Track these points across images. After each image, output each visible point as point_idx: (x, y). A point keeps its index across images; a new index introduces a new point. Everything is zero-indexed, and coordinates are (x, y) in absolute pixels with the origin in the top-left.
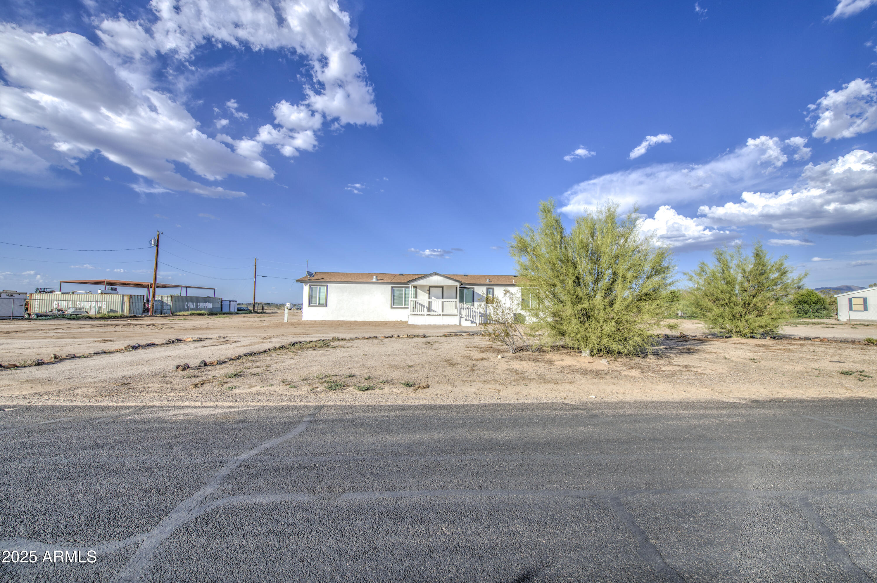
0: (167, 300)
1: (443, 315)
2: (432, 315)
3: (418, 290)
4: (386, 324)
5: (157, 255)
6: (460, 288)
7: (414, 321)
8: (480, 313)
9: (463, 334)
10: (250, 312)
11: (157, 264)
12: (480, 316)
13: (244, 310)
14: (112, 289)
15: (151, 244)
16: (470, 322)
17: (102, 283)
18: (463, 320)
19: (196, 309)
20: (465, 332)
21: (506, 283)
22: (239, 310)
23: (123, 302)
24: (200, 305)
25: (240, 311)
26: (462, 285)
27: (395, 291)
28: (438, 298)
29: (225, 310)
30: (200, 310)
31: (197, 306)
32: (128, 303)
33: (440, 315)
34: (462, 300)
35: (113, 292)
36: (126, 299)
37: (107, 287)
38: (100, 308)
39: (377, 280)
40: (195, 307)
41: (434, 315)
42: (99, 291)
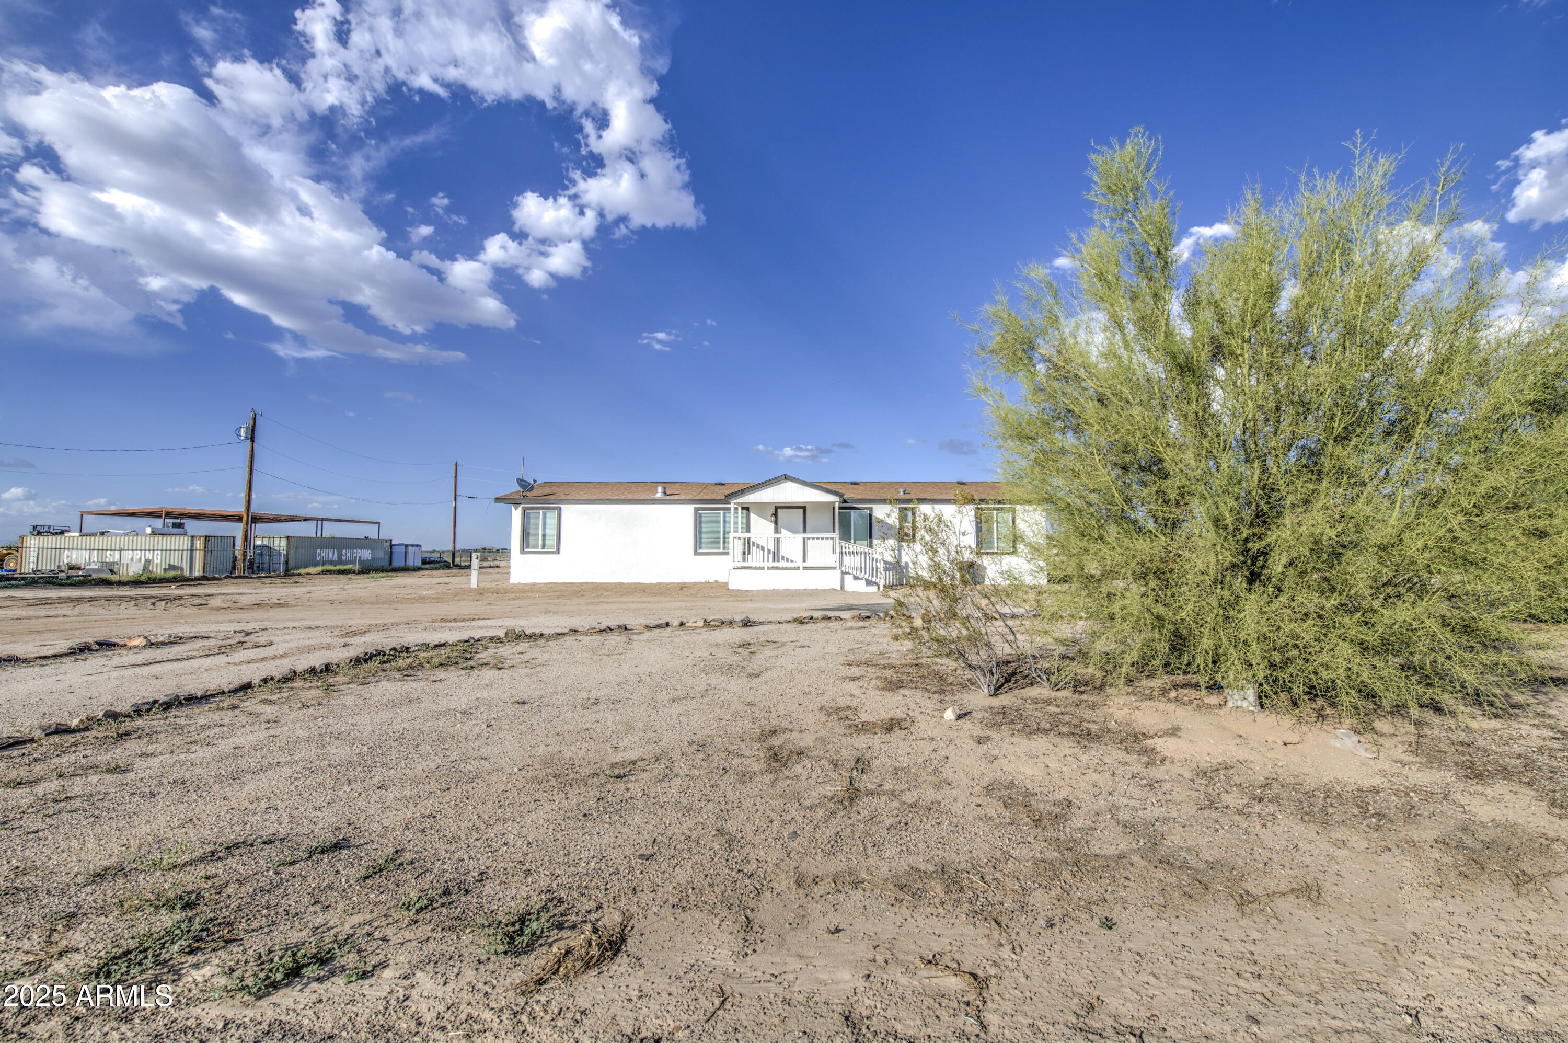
0: (280, 545)
1: (805, 568)
2: (783, 569)
3: (752, 516)
4: (682, 588)
5: (252, 456)
6: (840, 508)
7: (741, 581)
8: (885, 562)
9: (846, 615)
10: (447, 566)
11: (251, 474)
12: (886, 569)
13: (435, 562)
14: (175, 525)
15: (239, 435)
16: (863, 582)
17: (156, 515)
18: (849, 578)
19: (340, 561)
20: (850, 608)
21: (941, 497)
22: (424, 562)
23: (192, 550)
24: (347, 554)
25: (430, 563)
26: (845, 501)
27: (703, 517)
28: (794, 531)
29: (398, 562)
30: (346, 563)
31: (340, 556)
32: (202, 552)
33: (798, 568)
34: (846, 535)
35: (176, 530)
36: (199, 544)
37: (167, 520)
38: (148, 562)
39: (665, 494)
40: (336, 557)
41: (786, 569)
42: (149, 530)
